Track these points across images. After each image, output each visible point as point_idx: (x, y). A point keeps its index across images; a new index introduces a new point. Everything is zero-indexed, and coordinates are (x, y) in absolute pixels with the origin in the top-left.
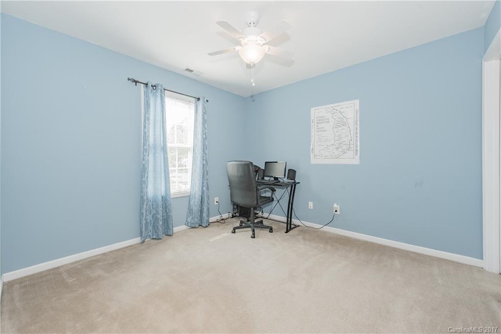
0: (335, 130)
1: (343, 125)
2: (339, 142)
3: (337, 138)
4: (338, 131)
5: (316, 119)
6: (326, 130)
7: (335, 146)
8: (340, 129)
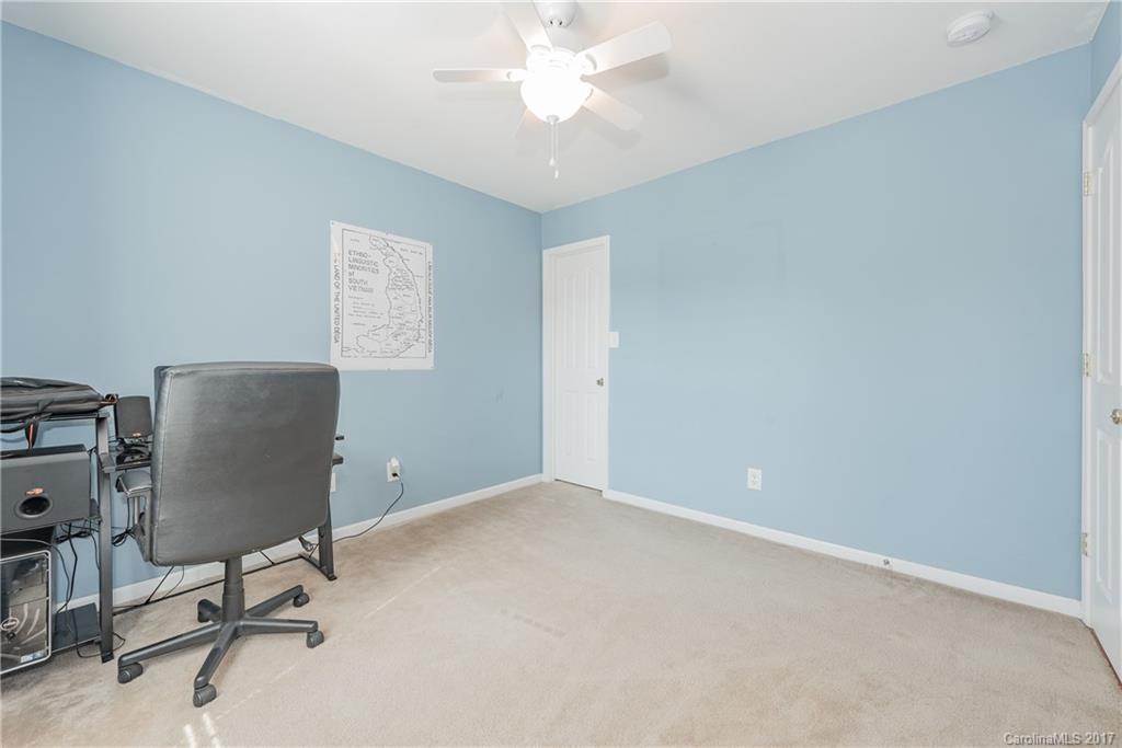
0: (392, 294)
1: (408, 287)
2: (400, 321)
3: (394, 313)
4: (396, 298)
5: (347, 256)
6: (371, 291)
7: (391, 331)
8: (401, 293)
